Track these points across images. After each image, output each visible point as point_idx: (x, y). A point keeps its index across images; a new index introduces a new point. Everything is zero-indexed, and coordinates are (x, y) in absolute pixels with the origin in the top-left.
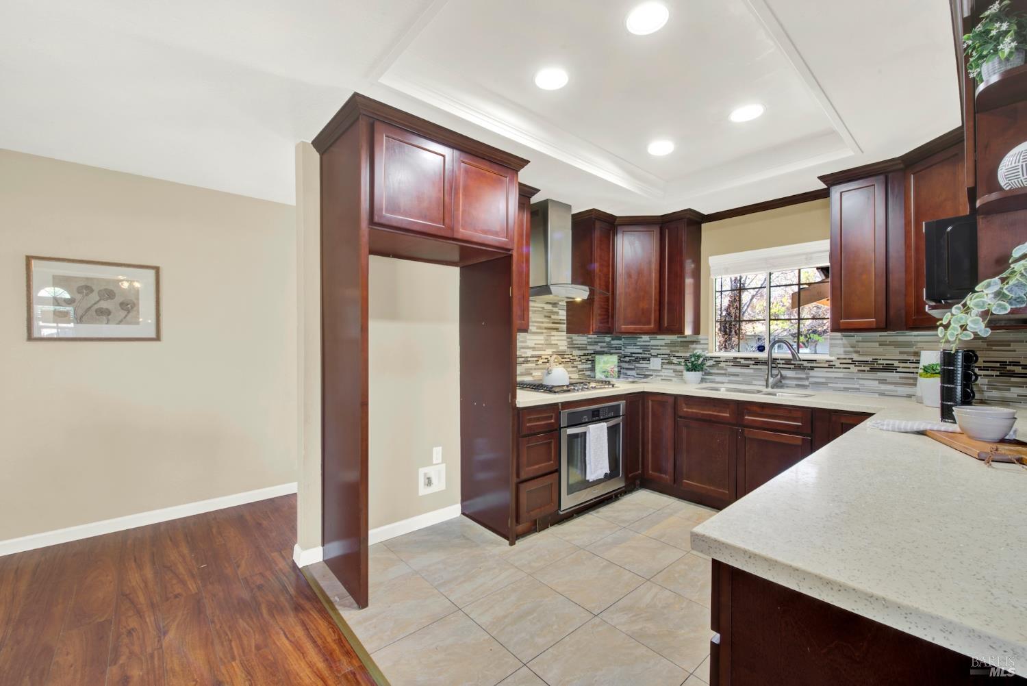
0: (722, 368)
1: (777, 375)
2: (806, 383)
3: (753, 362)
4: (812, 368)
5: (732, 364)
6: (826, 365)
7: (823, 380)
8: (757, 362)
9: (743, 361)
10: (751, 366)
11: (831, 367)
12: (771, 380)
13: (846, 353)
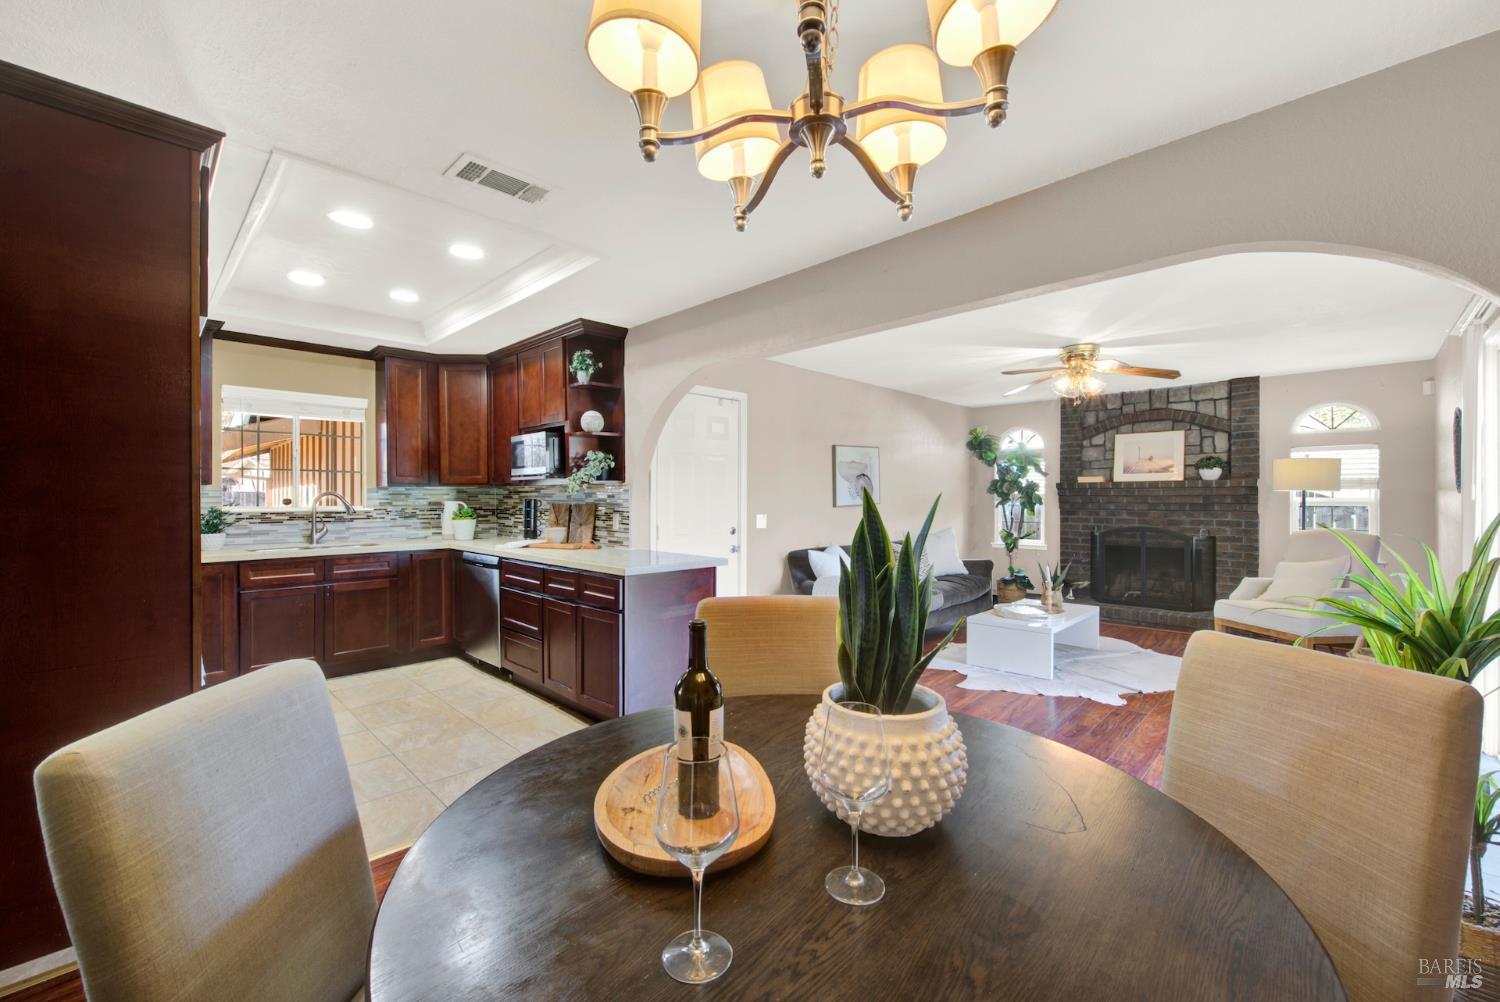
0: (245, 527)
1: (322, 529)
2: (347, 535)
3: (287, 518)
4: (352, 520)
5: (260, 521)
6: (365, 516)
7: (362, 531)
8: (292, 517)
9: (274, 517)
10: (285, 522)
11: (368, 517)
12: (316, 536)
13: (381, 504)
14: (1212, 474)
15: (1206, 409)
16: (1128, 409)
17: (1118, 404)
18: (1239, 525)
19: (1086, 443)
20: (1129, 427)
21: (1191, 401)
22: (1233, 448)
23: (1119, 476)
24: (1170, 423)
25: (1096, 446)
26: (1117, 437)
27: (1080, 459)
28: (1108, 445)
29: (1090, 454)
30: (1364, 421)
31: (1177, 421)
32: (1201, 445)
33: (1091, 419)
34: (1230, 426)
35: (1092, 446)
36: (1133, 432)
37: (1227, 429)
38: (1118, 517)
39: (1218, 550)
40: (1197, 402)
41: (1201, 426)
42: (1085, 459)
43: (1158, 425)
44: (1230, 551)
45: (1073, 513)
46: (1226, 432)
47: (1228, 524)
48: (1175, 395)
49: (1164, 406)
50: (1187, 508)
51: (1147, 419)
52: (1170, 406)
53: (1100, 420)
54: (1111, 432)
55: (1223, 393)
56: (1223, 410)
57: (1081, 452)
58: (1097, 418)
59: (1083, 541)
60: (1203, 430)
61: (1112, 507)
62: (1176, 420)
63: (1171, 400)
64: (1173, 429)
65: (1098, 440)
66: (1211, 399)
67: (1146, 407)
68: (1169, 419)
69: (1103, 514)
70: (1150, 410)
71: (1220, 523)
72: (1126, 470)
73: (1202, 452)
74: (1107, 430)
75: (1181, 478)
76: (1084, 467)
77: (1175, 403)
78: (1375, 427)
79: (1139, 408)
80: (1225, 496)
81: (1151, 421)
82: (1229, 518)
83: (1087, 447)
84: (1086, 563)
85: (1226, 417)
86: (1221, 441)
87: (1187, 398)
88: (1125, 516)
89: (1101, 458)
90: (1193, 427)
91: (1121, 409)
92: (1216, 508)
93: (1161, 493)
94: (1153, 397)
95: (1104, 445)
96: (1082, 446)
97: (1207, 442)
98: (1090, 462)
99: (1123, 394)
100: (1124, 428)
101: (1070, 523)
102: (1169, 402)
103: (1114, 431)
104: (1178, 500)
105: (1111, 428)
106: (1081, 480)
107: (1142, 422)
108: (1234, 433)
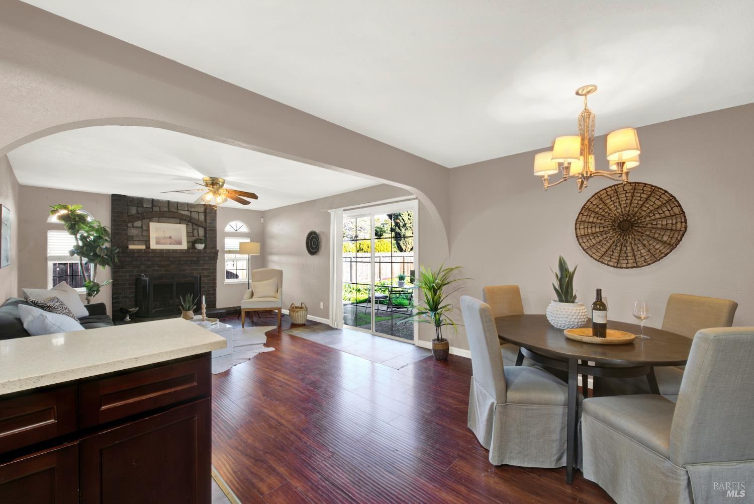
14: (200, 246)
15: (195, 216)
16: (155, 209)
17: (150, 206)
18: (210, 269)
19: (130, 225)
20: (157, 219)
21: (188, 210)
22: (207, 235)
23: (153, 246)
24: (179, 220)
25: (137, 227)
26: (151, 224)
27: (126, 234)
28: (145, 228)
29: (133, 232)
30: (244, 229)
31: (183, 220)
32: (193, 233)
33: (133, 211)
34: (206, 226)
35: (133, 227)
36: (159, 222)
37: (204, 226)
38: (152, 269)
39: (202, 282)
40: (191, 212)
41: (193, 223)
42: (129, 234)
43: (172, 220)
44: (206, 281)
45: (123, 267)
46: (203, 227)
47: (206, 269)
48: (181, 206)
49: (176, 211)
50: (189, 262)
51: (168, 216)
52: (179, 211)
53: (139, 212)
54: (145, 220)
55: (202, 210)
56: (202, 217)
57: (127, 230)
58: (137, 211)
59: (129, 284)
60: (194, 226)
61: (149, 263)
62: (181, 219)
63: (179, 208)
64: (180, 223)
65: (138, 224)
66: (197, 212)
67: (166, 209)
68: (178, 218)
69: (143, 267)
70: (168, 211)
71: (203, 269)
72: (158, 243)
73: (193, 236)
74: (144, 219)
75: (186, 248)
76: (131, 239)
77: (180, 210)
78: (248, 232)
79: (162, 209)
80: (205, 257)
81: (169, 217)
82: (206, 267)
83: (130, 227)
84: (131, 297)
85: (203, 221)
86: (201, 232)
87: (186, 209)
88: (156, 268)
89: (140, 234)
90: (189, 224)
91: (152, 208)
92: (201, 262)
93: (178, 255)
94: (170, 205)
95: (141, 227)
96: (128, 227)
97: (196, 231)
98: (133, 237)
99: (153, 200)
100: (155, 219)
101: (120, 274)
102: (178, 209)
103: (148, 220)
104: (185, 259)
105: (147, 218)
106: (131, 247)
107: (165, 217)
108: (208, 229)
